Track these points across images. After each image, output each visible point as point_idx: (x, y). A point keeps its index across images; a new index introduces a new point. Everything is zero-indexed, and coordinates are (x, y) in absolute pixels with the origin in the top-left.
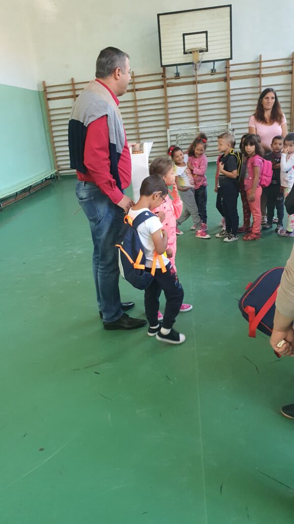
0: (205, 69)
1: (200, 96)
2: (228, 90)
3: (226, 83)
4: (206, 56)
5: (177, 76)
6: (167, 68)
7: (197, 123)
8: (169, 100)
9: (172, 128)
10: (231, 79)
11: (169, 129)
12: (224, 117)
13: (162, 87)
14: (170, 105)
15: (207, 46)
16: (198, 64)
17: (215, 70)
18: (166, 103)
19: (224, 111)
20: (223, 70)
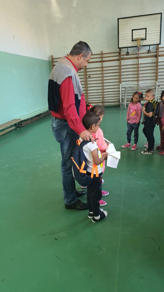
0: (144, 50)
1: (140, 66)
2: (157, 62)
3: (156, 58)
4: (145, 43)
5: (128, 54)
6: (121, 49)
7: (138, 81)
8: (122, 67)
9: (123, 83)
10: (159, 56)
11: (121, 84)
12: (154, 78)
13: (118, 60)
14: (122, 70)
15: (146, 37)
16: (140, 47)
17: (150, 51)
18: (120, 69)
19: (154, 75)
20: (155, 51)
